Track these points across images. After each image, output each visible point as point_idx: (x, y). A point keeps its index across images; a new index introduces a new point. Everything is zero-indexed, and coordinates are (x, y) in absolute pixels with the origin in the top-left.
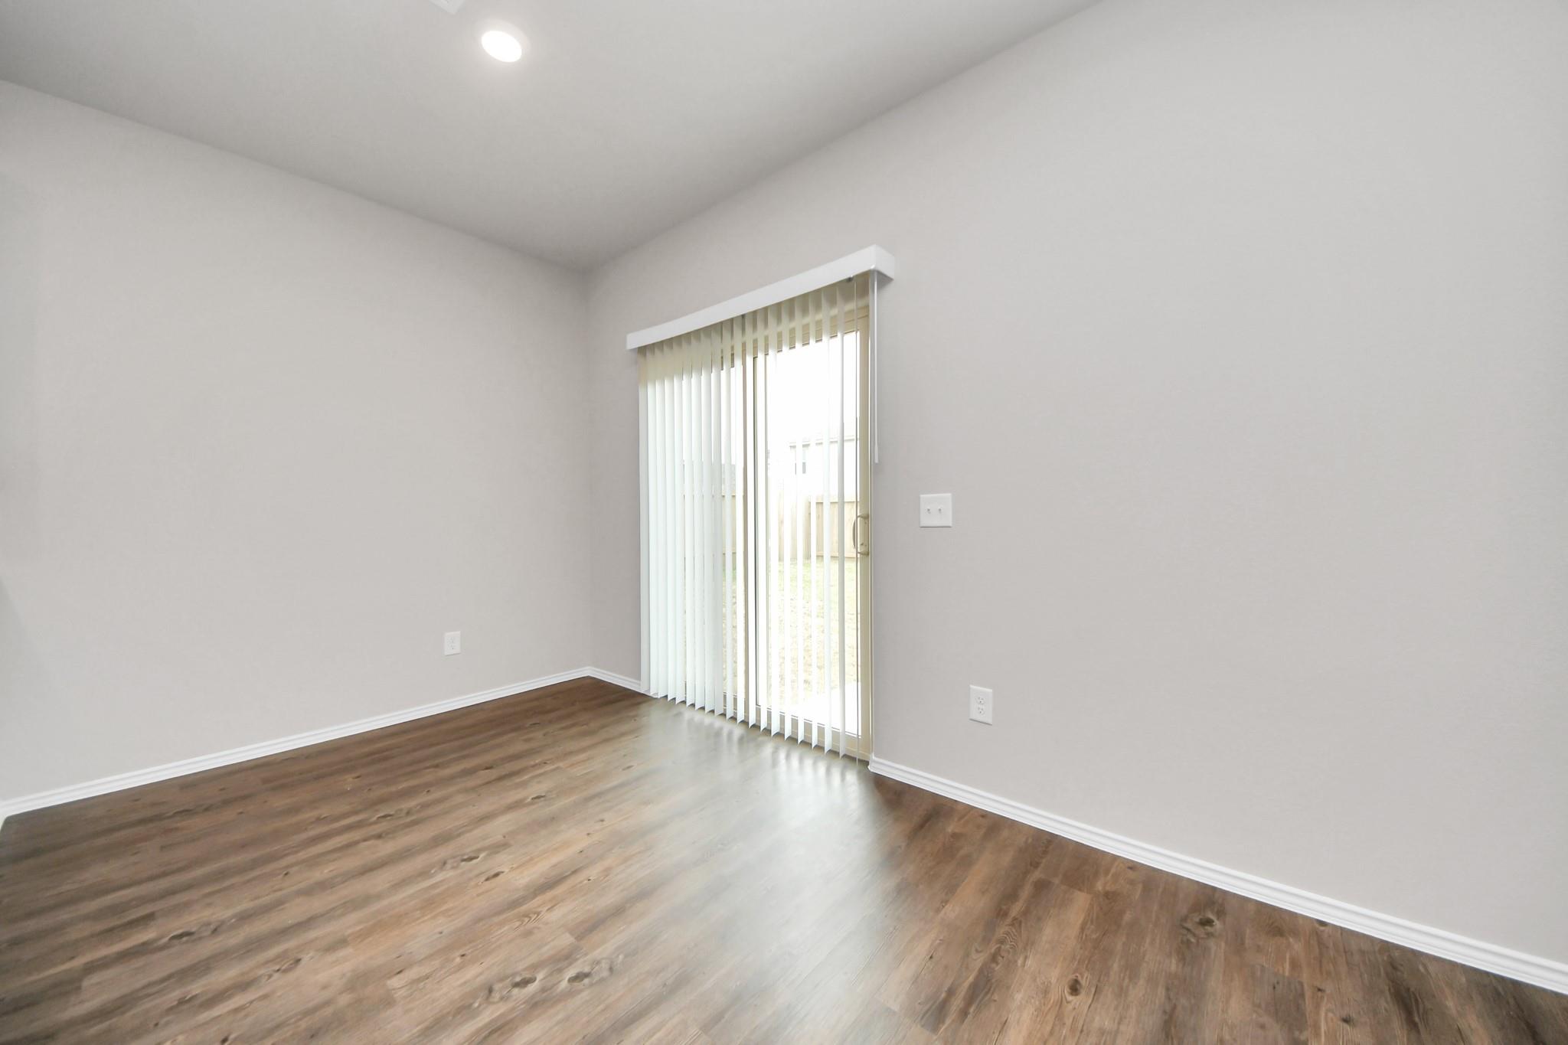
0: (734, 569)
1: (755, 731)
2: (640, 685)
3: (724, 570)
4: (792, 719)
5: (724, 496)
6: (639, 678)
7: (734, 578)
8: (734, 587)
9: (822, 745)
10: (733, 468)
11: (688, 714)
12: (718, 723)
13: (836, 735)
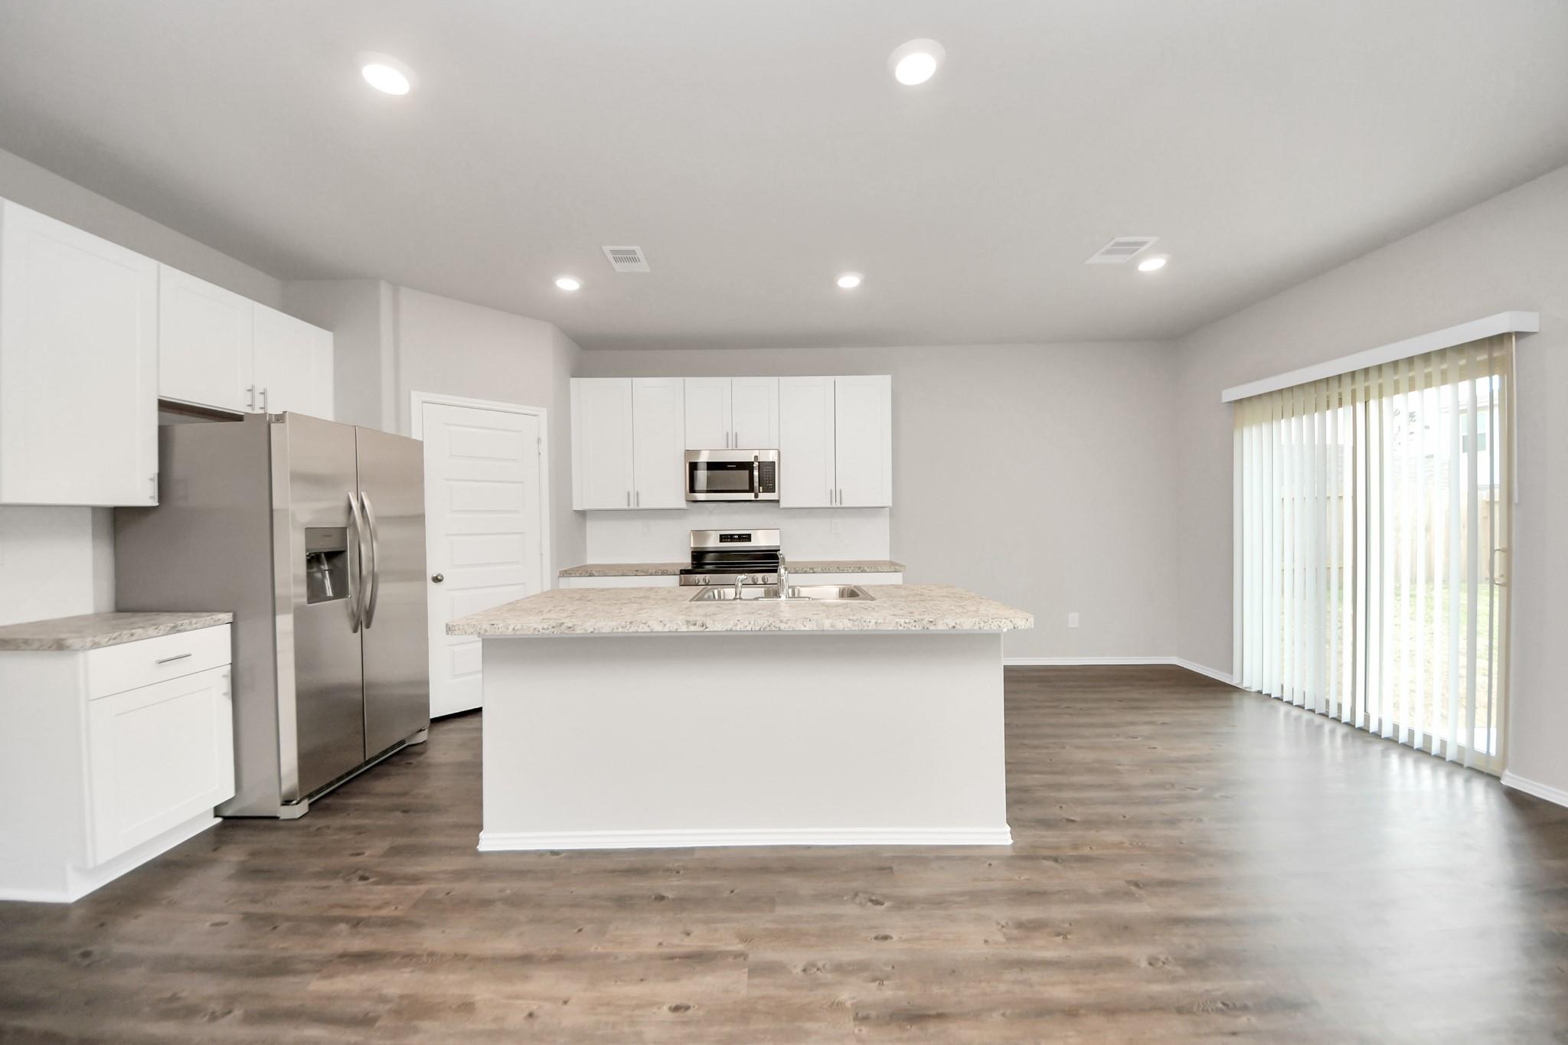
0: (1341, 587)
1: (1361, 733)
2: (1232, 679)
3: (1329, 588)
4: (1409, 730)
5: (1329, 498)
6: (1231, 672)
7: (1341, 599)
8: (1340, 609)
9: (1443, 756)
10: (1339, 449)
11: (1283, 709)
12: (1318, 720)
13: (1461, 749)
